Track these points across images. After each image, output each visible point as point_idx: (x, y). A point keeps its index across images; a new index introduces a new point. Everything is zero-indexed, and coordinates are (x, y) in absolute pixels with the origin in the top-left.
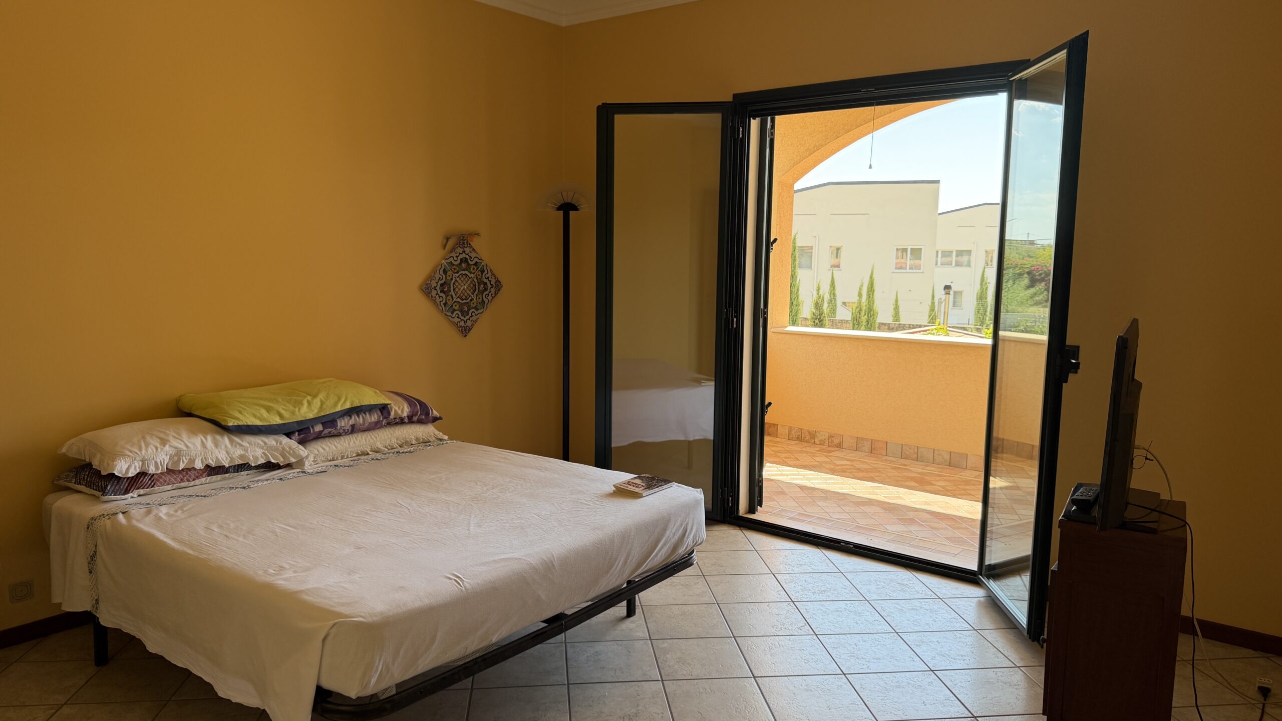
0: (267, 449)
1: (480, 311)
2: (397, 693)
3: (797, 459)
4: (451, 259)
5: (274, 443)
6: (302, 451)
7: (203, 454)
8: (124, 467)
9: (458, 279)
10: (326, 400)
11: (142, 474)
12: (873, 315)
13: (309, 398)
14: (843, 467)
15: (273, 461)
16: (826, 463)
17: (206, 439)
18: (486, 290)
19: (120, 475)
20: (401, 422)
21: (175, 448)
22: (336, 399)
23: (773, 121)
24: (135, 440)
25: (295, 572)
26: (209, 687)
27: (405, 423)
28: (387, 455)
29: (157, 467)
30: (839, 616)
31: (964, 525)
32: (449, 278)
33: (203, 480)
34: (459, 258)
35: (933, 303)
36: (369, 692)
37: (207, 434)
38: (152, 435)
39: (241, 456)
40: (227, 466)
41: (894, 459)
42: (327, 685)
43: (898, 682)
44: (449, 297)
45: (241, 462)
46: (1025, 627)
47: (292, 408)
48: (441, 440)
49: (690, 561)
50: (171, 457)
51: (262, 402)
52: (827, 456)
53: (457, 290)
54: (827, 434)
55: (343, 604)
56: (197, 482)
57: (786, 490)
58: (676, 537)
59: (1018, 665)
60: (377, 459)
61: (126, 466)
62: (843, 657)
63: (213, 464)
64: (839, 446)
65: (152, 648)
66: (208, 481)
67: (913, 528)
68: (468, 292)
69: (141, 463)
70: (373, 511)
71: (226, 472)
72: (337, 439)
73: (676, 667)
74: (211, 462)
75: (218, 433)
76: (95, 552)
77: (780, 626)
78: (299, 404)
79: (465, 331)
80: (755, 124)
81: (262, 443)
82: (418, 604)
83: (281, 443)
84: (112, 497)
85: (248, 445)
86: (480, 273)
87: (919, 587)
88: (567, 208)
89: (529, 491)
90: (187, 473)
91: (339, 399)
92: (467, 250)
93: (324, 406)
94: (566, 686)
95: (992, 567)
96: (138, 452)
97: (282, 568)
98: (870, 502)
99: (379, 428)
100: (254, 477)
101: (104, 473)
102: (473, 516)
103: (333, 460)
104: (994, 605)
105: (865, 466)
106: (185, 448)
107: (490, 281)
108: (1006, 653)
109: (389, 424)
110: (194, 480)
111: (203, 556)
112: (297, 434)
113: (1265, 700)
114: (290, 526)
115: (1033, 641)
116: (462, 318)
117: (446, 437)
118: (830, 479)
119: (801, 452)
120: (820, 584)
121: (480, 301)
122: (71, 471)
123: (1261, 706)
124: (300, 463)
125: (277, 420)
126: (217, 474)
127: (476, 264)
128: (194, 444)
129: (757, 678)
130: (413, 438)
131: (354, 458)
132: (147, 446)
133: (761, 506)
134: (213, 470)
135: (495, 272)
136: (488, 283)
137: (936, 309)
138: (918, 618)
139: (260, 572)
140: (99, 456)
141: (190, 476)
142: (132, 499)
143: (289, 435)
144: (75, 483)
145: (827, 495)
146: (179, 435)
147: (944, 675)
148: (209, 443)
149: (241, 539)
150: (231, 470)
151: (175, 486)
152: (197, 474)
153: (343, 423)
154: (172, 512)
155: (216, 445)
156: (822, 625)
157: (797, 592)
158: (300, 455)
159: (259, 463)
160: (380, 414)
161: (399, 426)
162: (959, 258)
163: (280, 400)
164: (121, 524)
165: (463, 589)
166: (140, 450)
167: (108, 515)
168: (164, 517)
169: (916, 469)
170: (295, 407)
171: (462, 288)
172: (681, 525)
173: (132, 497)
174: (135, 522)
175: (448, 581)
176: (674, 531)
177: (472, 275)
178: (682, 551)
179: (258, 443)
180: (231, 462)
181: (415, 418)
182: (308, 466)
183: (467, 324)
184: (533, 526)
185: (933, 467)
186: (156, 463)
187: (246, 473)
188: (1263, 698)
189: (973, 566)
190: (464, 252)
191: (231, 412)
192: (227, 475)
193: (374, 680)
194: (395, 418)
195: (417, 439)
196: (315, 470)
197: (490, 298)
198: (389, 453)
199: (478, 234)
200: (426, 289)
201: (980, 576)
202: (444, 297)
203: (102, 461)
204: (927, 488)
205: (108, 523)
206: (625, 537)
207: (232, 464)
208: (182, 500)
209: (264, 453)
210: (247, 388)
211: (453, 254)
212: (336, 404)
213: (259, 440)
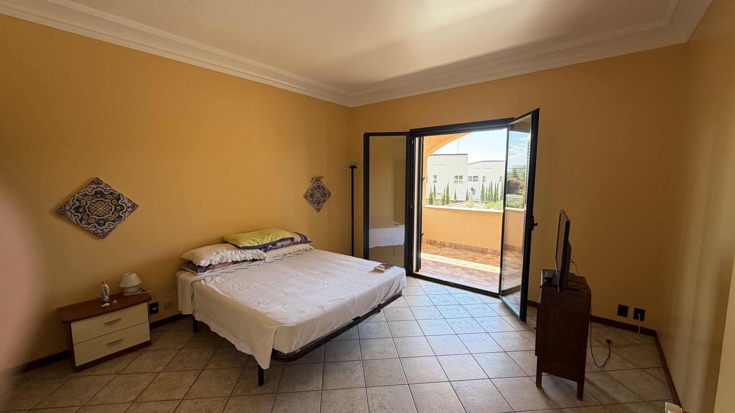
0: (253, 254)
1: (324, 203)
2: (301, 351)
3: (430, 251)
4: (314, 186)
5: (255, 252)
6: (265, 255)
7: (231, 257)
8: (204, 263)
9: (316, 192)
10: (273, 236)
11: (210, 265)
12: (449, 198)
13: (267, 236)
14: (446, 254)
15: (255, 258)
16: (440, 252)
17: (232, 251)
18: (325, 196)
19: (202, 266)
20: (298, 243)
21: (222, 255)
22: (276, 236)
23: (423, 138)
24: (208, 253)
25: (264, 304)
26: (234, 346)
27: (299, 243)
28: (293, 255)
29: (215, 263)
30: (452, 311)
31: (490, 275)
32: (313, 192)
33: (231, 266)
34: (317, 185)
35: (467, 194)
36: (292, 351)
37: (232, 250)
38: (214, 251)
39: (244, 257)
40: (239, 261)
41: (463, 250)
42: (276, 349)
43: (476, 337)
44: (313, 199)
45: (244, 259)
46: (519, 316)
47: (261, 240)
48: (311, 249)
49: (401, 295)
50: (220, 258)
51: (251, 238)
52: (440, 250)
53: (316, 196)
54: (440, 242)
55: (282, 319)
56: (229, 267)
57: (428, 263)
58: (397, 287)
59: (518, 330)
60: (290, 257)
61: (205, 262)
62: (455, 327)
63: (235, 260)
64: (444, 246)
65: (212, 330)
66: (233, 266)
67: (473, 276)
68: (319, 197)
69: (210, 261)
70: (290, 278)
71: (239, 263)
72: (276, 250)
73: (397, 332)
74: (234, 259)
75: (237, 249)
76: (193, 294)
77: (432, 315)
78: (264, 238)
79: (319, 210)
80: (417, 139)
81: (251, 252)
82: (308, 318)
83: (258, 252)
84: (200, 274)
85: (247, 253)
86: (323, 190)
87: (478, 299)
88: (353, 167)
89: (343, 270)
90: (226, 264)
91: (277, 236)
92: (319, 183)
93: (272, 239)
94: (359, 340)
95: (504, 291)
96: (209, 257)
97: (259, 303)
98: (457, 267)
99: (291, 245)
100: (249, 264)
101: (197, 265)
102: (325, 280)
103: (275, 257)
104: (505, 306)
105: (454, 253)
106: (225, 255)
107: (327, 193)
108: (512, 325)
109: (294, 244)
110: (228, 266)
111: (231, 298)
112: (263, 248)
113: (609, 345)
114: (262, 285)
115: (522, 321)
116: (318, 206)
117: (313, 248)
118: (442, 258)
119: (432, 248)
120: (444, 299)
121: (323, 199)
122: (185, 263)
123: (608, 347)
124: (264, 259)
125: (256, 244)
126: (236, 263)
127: (322, 187)
128: (228, 254)
129: (426, 337)
130: (302, 248)
131: (283, 256)
132: (212, 255)
133: (420, 269)
134: (234, 262)
135: (328, 190)
136: (326, 193)
137: (468, 196)
138: (479, 311)
139: (252, 305)
140: (195, 259)
141: (227, 265)
142: (207, 274)
143: (260, 249)
144: (187, 268)
145: (442, 265)
146: (223, 250)
147: (492, 335)
148: (233, 253)
149: (245, 290)
150: (241, 262)
151: (221, 268)
152: (229, 264)
153: (279, 244)
154: (220, 279)
155: (236, 254)
156: (446, 314)
157: (436, 302)
158: (264, 256)
159: (250, 259)
160: (291, 241)
161: (297, 245)
162: (474, 179)
163: (257, 237)
164: (203, 284)
165: (324, 311)
166: (209, 256)
167: (198, 280)
168: (217, 281)
169: (471, 254)
170: (262, 239)
171: (317, 196)
172: (398, 282)
173: (206, 273)
174: (207, 284)
175: (318, 308)
176: (396, 284)
177: (321, 191)
178: (398, 291)
179: (250, 253)
180: (241, 259)
181: (302, 242)
182: (267, 260)
183: (319, 208)
184: (346, 284)
185: (476, 253)
186: (215, 261)
187: (246, 263)
188: (608, 344)
189: (497, 292)
190: (318, 183)
191: (241, 242)
192: (239, 264)
193: (293, 347)
194: (296, 242)
195: (303, 249)
196: (269, 261)
197: (327, 198)
198: (294, 254)
199: (323, 177)
200: (306, 196)
201: (500, 296)
202: (312, 198)
203: (196, 261)
204: (475, 261)
205: (198, 283)
206: (380, 288)
207: (241, 260)
208: (224, 274)
209: (252, 256)
210: (246, 233)
211: (315, 184)
212: (276, 238)
213: (250, 251)
